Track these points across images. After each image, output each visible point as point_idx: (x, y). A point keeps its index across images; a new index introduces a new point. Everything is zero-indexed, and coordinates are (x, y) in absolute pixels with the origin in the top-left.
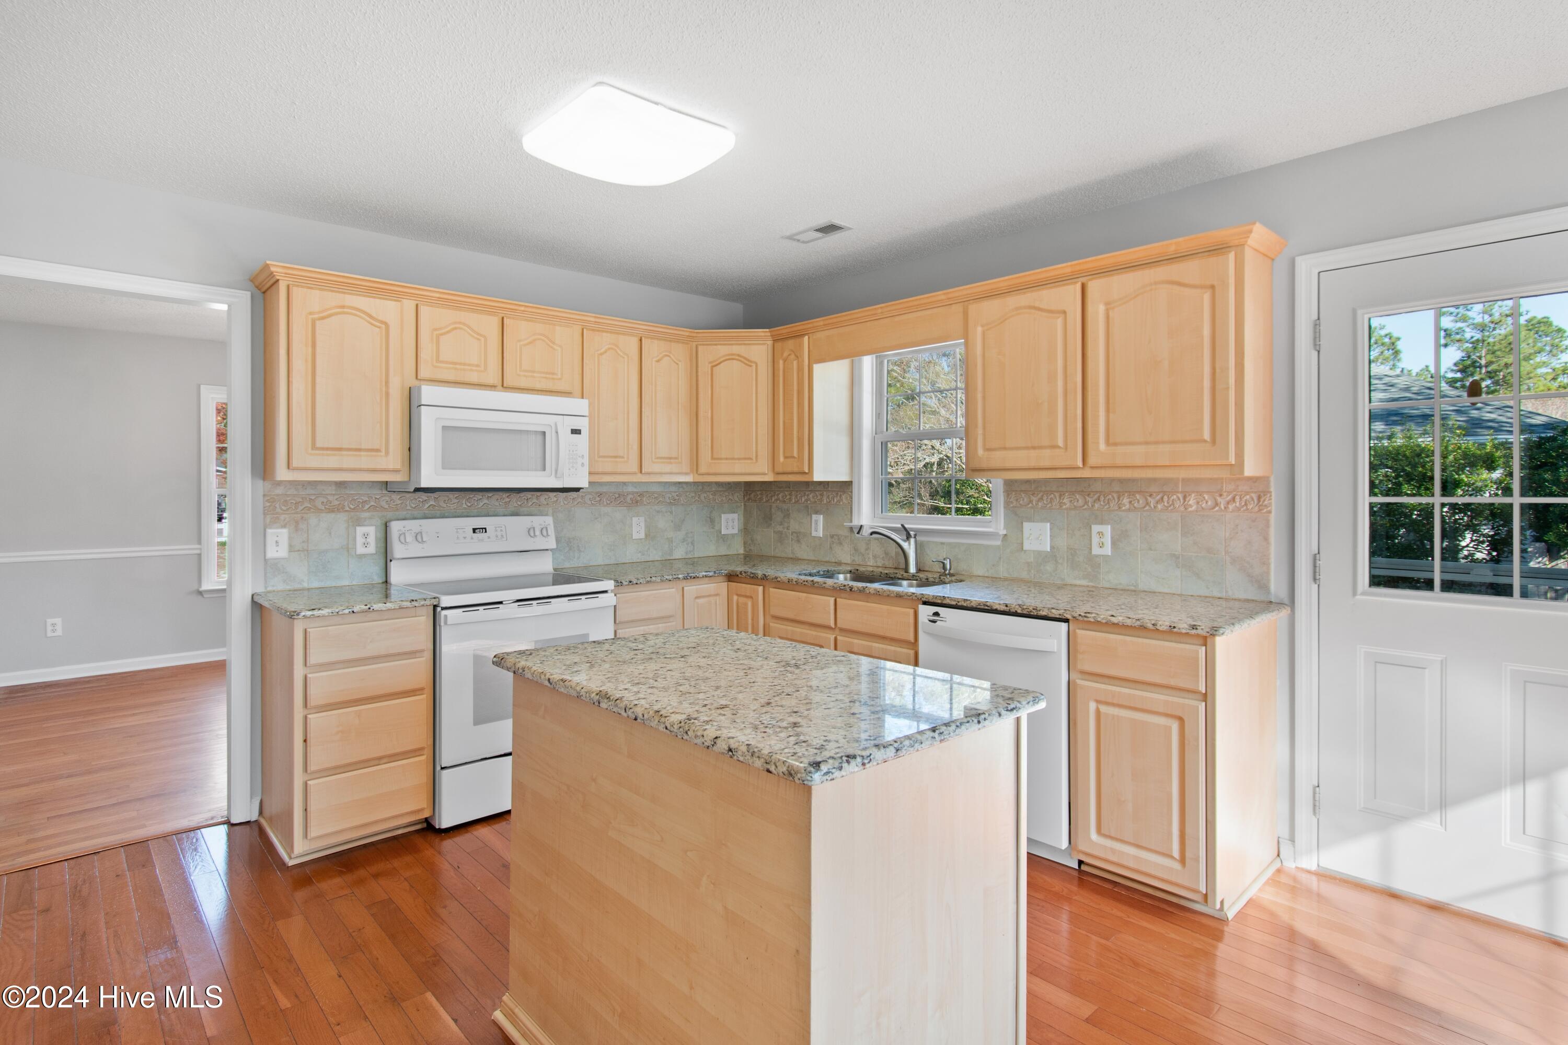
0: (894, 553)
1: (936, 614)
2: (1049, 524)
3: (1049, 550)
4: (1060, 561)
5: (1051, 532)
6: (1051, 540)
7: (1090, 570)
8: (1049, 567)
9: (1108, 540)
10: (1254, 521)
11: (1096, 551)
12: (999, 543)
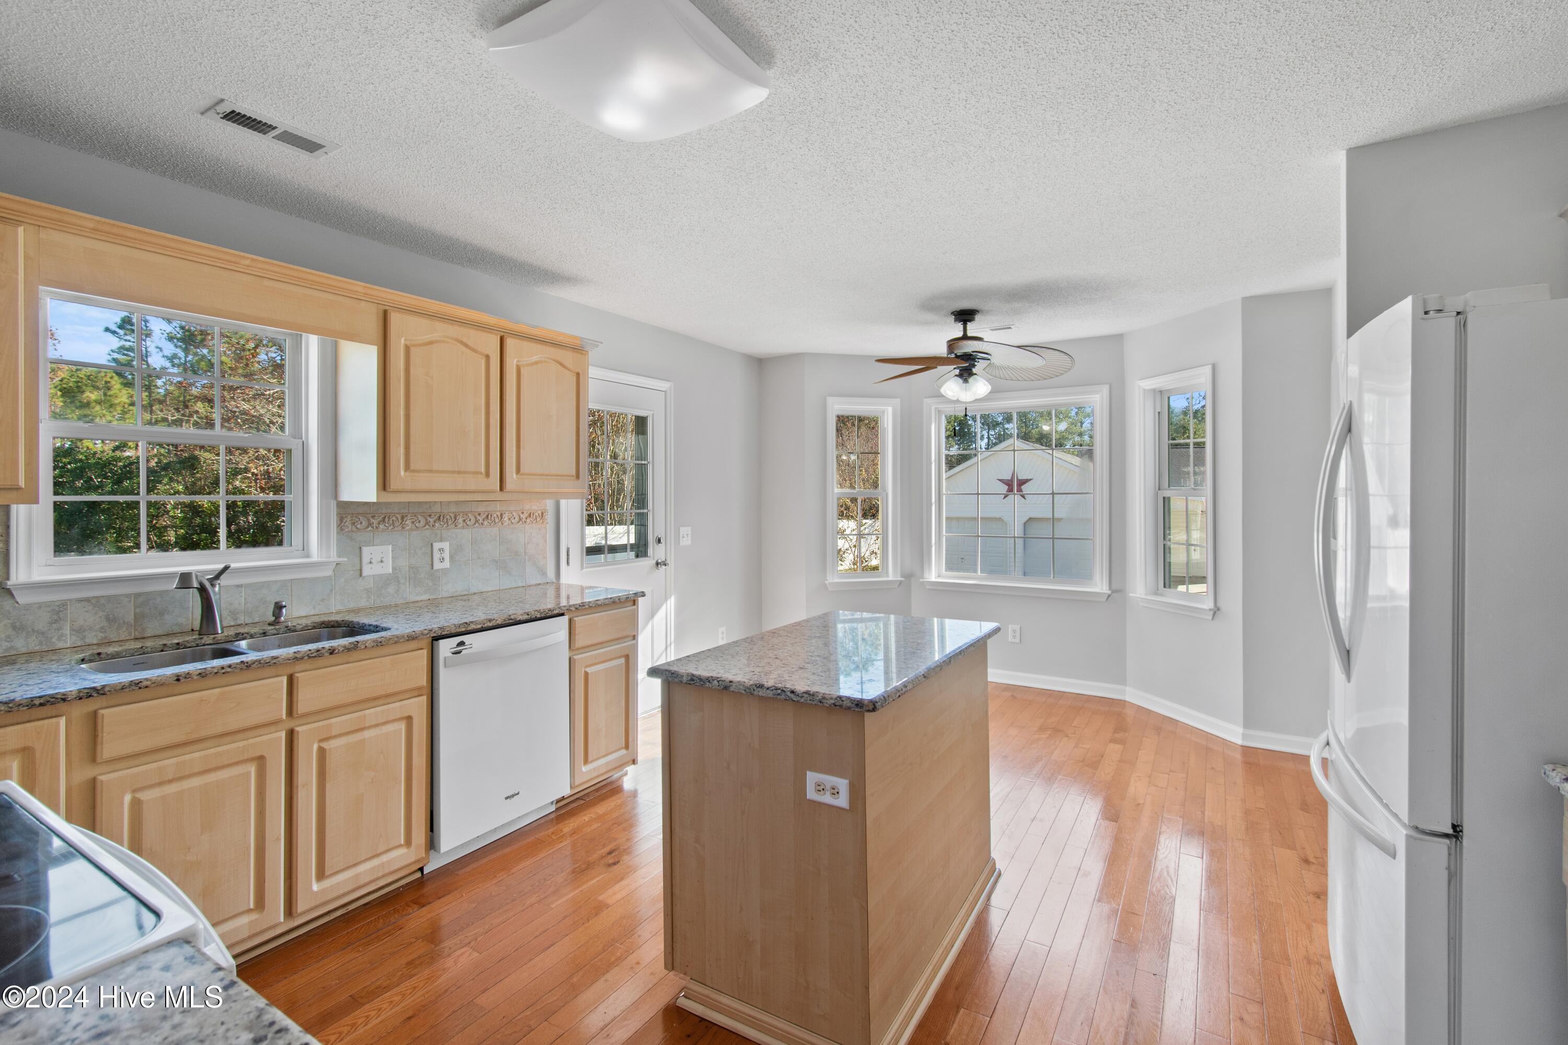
0: (132, 616)
1: (462, 644)
2: (391, 546)
3: (391, 571)
4: (402, 581)
5: (392, 554)
6: (393, 562)
7: (431, 584)
8: (391, 589)
9: (447, 555)
10: (540, 530)
11: (437, 565)
12: (329, 573)
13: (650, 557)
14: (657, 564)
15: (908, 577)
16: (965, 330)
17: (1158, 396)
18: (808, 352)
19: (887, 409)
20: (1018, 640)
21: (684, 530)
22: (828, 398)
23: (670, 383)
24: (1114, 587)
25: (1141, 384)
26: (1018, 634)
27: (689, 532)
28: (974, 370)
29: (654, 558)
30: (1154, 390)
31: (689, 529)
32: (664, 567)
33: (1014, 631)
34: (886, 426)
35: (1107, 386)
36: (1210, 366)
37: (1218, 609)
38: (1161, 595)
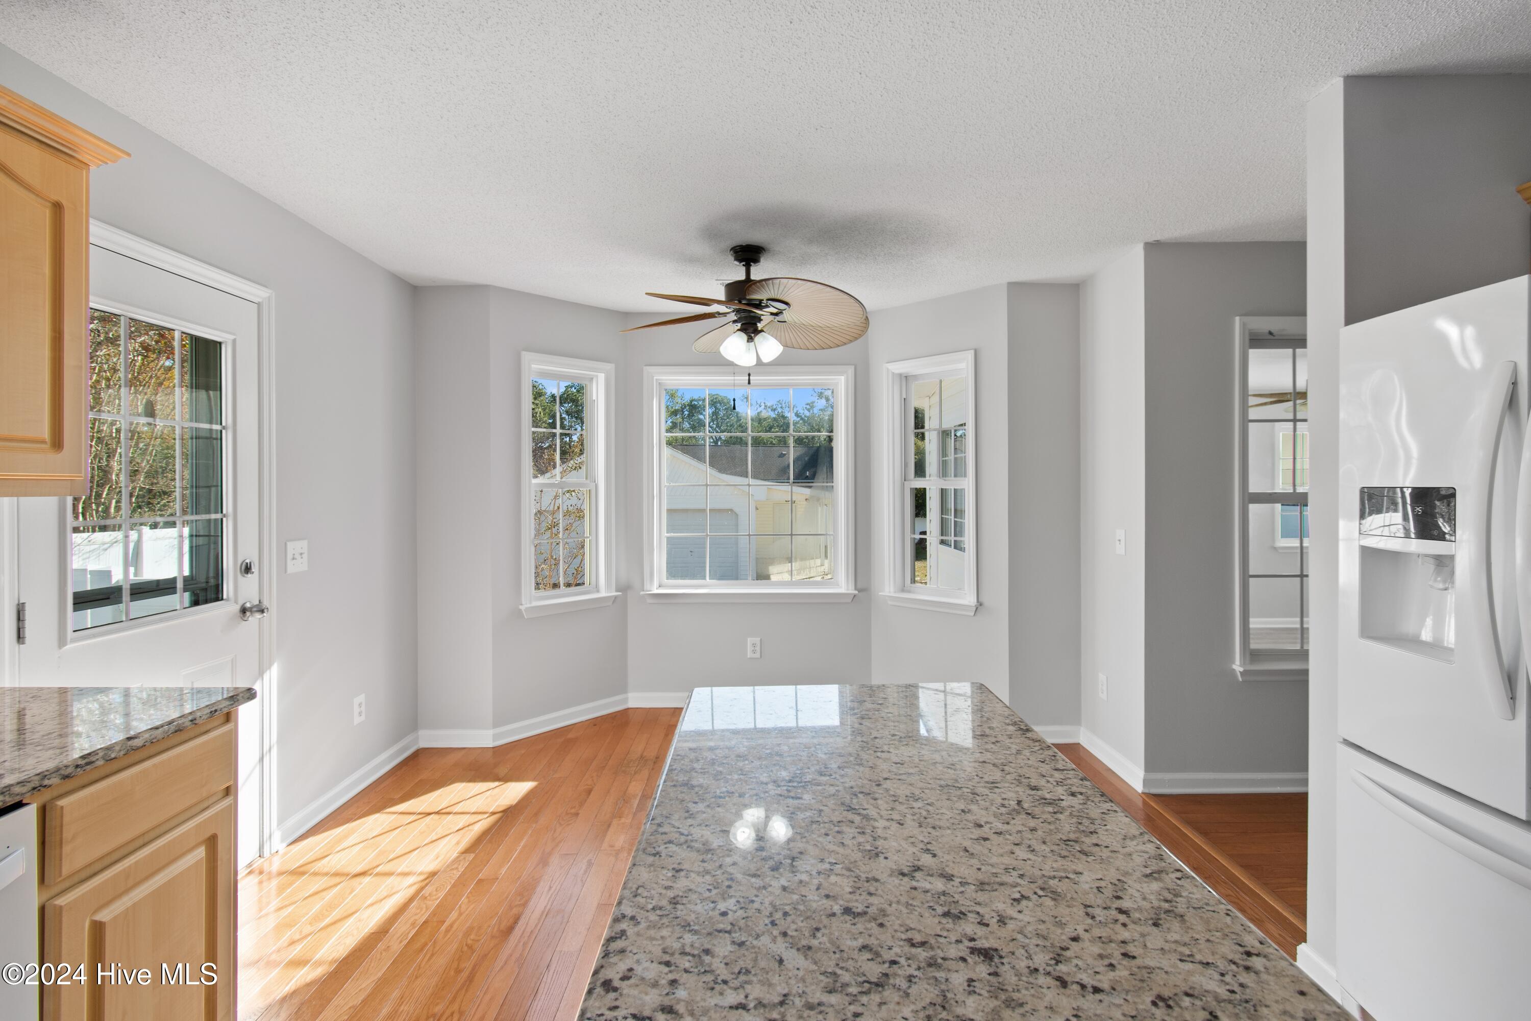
13: (228, 600)
14: (244, 611)
15: (624, 588)
16: (748, 273)
17: (904, 380)
18: (496, 284)
19: (597, 376)
20: (758, 655)
21: (294, 547)
22: (523, 353)
23: (270, 291)
24: (859, 586)
25: (890, 368)
26: (758, 648)
27: (305, 551)
28: (760, 326)
29: (236, 602)
30: (900, 375)
31: (304, 544)
32: (258, 616)
33: (754, 645)
34: (594, 398)
35: (853, 367)
36: (972, 352)
37: (981, 605)
38: (909, 592)
